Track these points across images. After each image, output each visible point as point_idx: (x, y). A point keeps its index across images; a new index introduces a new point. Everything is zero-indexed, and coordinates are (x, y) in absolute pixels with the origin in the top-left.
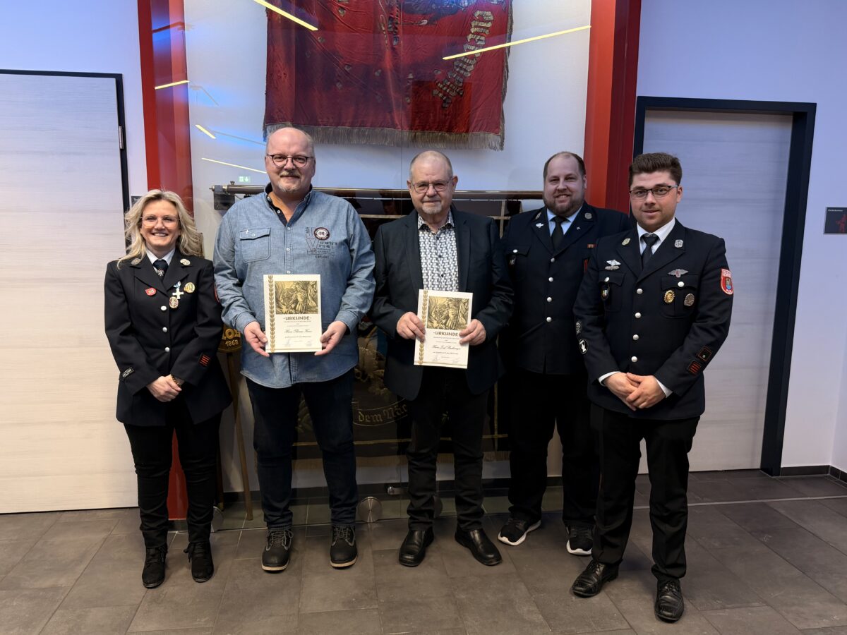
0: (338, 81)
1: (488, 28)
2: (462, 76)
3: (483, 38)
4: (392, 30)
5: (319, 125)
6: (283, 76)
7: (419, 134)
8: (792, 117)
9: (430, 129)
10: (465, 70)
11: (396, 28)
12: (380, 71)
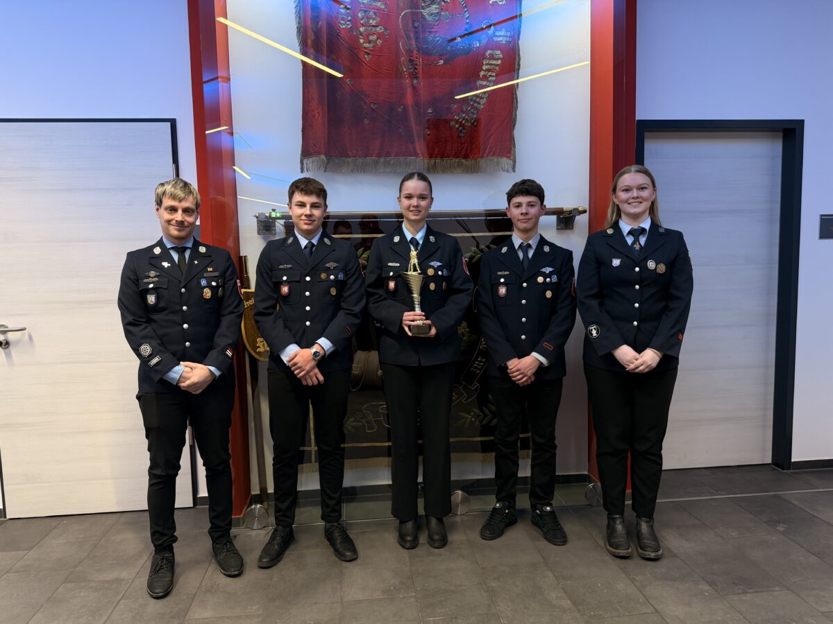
0: (366, 118)
1: (498, 65)
2: (476, 108)
3: (494, 74)
4: (412, 70)
6: (317, 115)
8: (781, 134)
10: (479, 103)
11: (416, 69)
12: (402, 107)
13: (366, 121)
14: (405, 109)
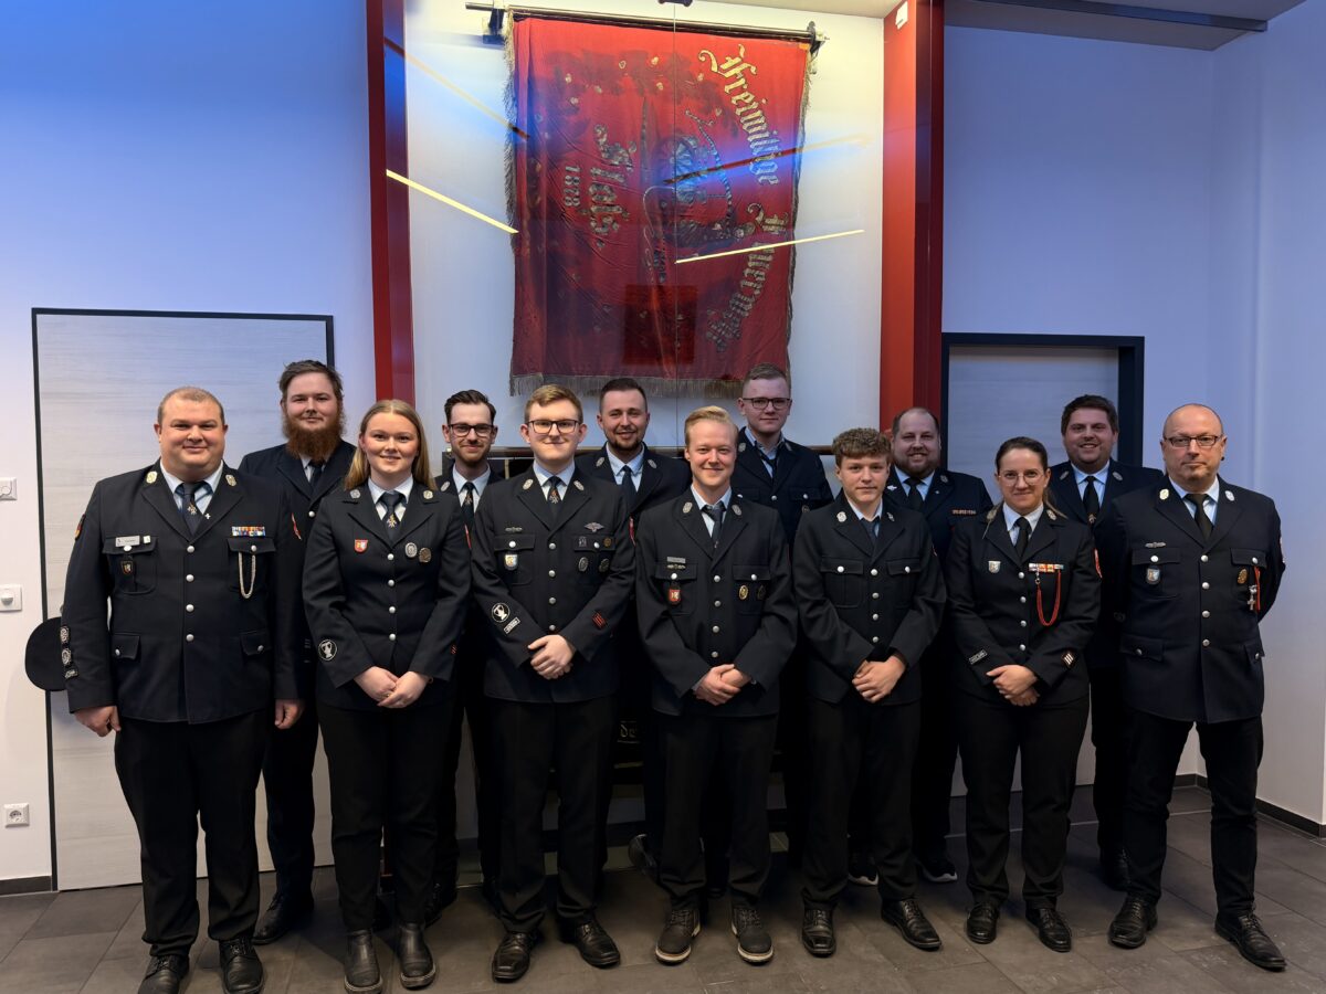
0: (596, 324)
1: (768, 262)
2: (739, 316)
3: (763, 274)
4: (658, 265)
5: (572, 374)
6: (533, 320)
7: (690, 382)
8: (1117, 352)
9: (703, 376)
10: (742, 309)
11: (663, 263)
12: (645, 313)
13: (597, 329)
14: (650, 314)
